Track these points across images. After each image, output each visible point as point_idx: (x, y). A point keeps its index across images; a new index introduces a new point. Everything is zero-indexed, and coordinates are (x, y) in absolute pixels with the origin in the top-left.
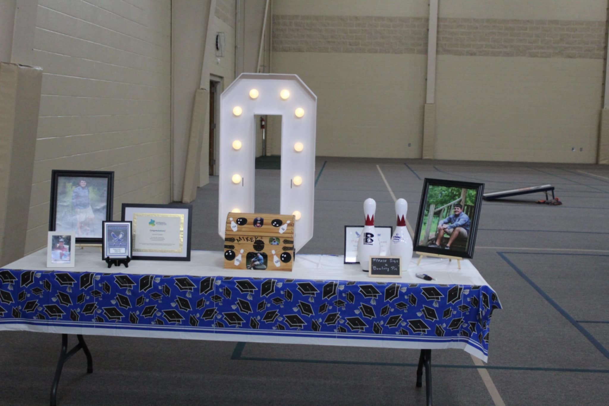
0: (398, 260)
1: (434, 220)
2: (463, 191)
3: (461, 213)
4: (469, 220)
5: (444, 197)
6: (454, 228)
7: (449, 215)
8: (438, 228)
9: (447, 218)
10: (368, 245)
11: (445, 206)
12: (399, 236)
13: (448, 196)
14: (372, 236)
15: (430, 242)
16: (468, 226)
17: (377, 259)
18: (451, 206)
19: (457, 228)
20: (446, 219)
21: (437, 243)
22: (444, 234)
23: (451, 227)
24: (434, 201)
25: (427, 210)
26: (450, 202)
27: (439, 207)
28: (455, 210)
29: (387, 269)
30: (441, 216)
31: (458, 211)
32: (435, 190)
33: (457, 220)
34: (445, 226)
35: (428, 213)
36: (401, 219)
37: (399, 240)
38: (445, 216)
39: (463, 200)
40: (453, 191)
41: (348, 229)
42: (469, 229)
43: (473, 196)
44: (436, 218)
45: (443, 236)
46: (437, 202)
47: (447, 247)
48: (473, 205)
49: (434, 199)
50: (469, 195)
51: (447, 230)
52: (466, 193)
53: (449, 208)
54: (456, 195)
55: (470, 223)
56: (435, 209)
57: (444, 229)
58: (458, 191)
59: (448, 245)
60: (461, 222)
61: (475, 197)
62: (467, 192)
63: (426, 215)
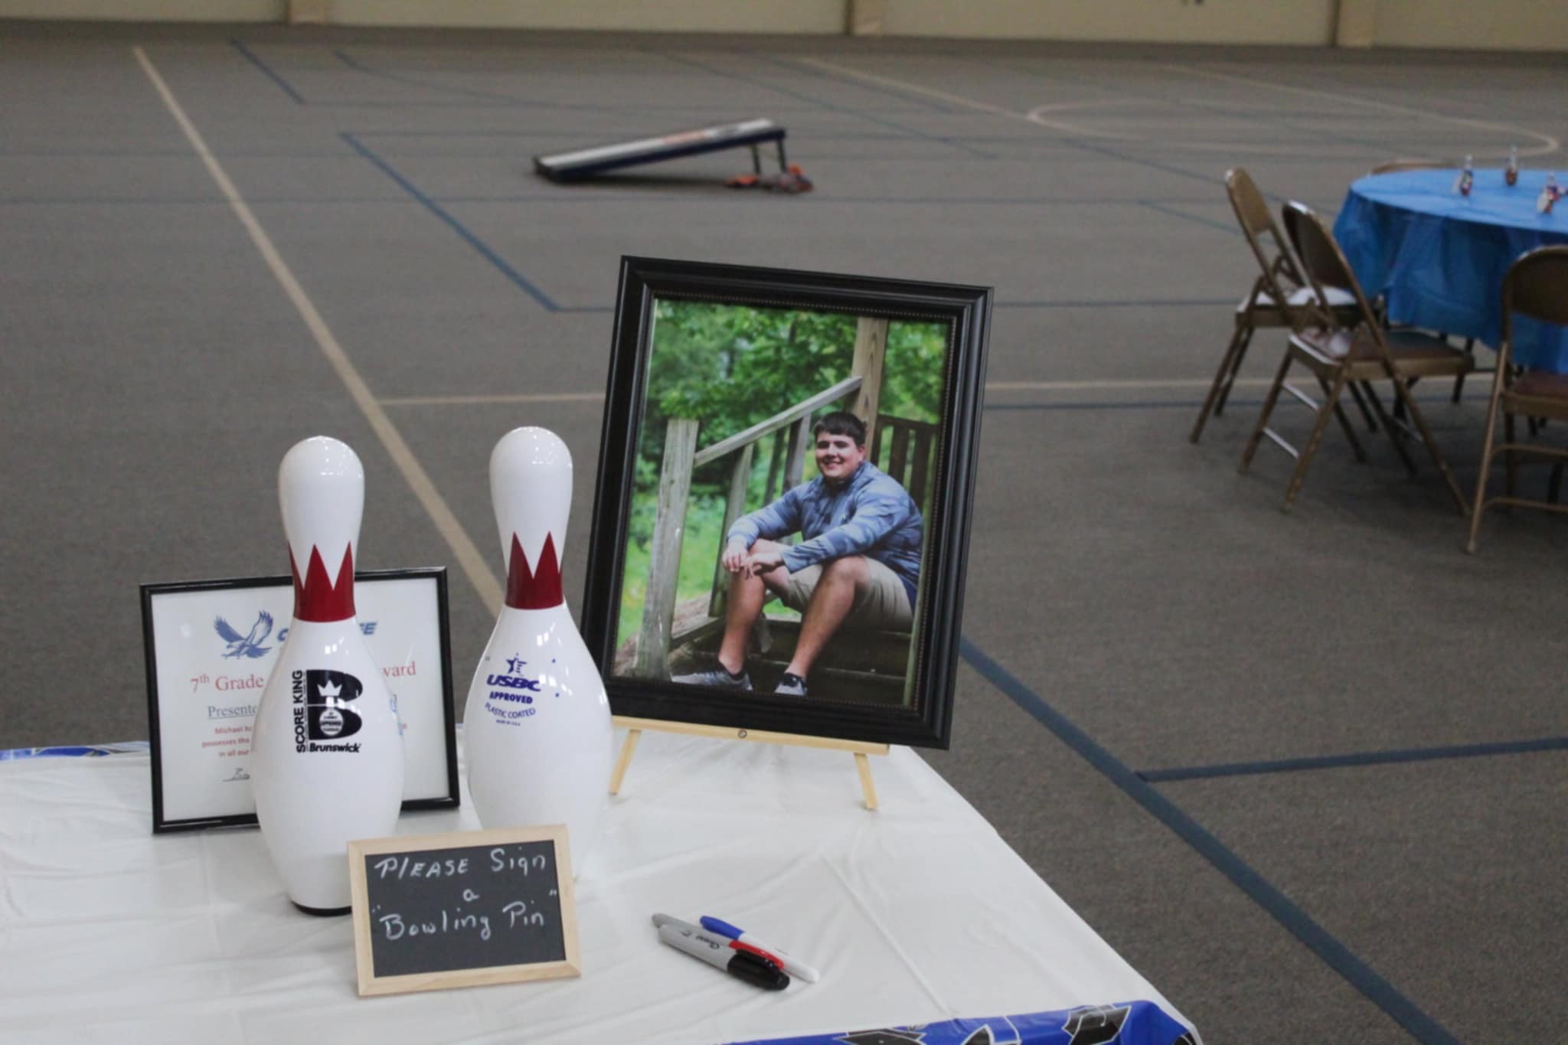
0: (547, 848)
1: (696, 515)
2: (864, 332)
3: (861, 466)
4: (912, 511)
5: (748, 376)
6: (827, 562)
7: (787, 485)
8: (727, 568)
9: (779, 499)
10: (329, 754)
11: (762, 427)
12: (527, 674)
13: (773, 365)
14: (350, 687)
15: (683, 650)
16: (907, 546)
17: (400, 856)
18: (795, 426)
19: (845, 565)
20: (771, 507)
21: (728, 657)
22: (765, 600)
23: (808, 558)
24: (688, 395)
25: (648, 458)
26: (787, 405)
27: (725, 437)
28: (822, 453)
29: (481, 926)
30: (738, 493)
31: (842, 460)
32: (692, 333)
33: (841, 513)
34: (770, 552)
35: (658, 471)
36: (533, 561)
37: (529, 700)
38: (761, 490)
39: (869, 391)
40: (800, 338)
41: (161, 604)
42: (916, 564)
43: (926, 366)
44: (706, 502)
45: (760, 614)
46: (704, 403)
47: (789, 680)
48: (932, 419)
49: (686, 388)
50: (900, 356)
51: (782, 575)
52: (887, 346)
53: (787, 437)
54: (822, 360)
55: (918, 528)
56: (699, 448)
57: (765, 569)
58: (833, 335)
59: (796, 667)
60: (863, 527)
61: (944, 374)
62: (892, 341)
63: (644, 488)
